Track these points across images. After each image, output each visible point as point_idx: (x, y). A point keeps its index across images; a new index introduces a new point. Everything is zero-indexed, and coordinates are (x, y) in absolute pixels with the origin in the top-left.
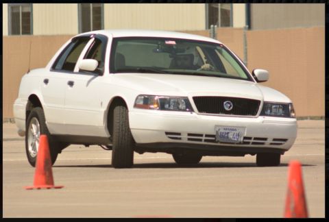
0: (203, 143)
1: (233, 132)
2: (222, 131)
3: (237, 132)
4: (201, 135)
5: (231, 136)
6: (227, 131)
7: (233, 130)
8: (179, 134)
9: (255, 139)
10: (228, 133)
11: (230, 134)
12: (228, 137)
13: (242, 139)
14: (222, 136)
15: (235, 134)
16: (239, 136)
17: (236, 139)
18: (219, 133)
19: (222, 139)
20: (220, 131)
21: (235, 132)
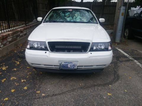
0: (54, 68)
1: (70, 64)
2: (63, 63)
3: (73, 64)
4: (52, 66)
6: (67, 64)
7: (70, 63)
9: (85, 66)
10: (67, 65)
11: (69, 65)
12: (67, 67)
13: (76, 68)
15: (72, 65)
16: (74, 66)
17: (72, 68)
18: (62, 65)
19: (64, 68)
20: (62, 64)
21: (72, 64)
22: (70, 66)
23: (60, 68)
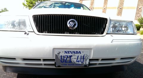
0: (43, 67)
1: (77, 55)
2: (63, 54)
3: (82, 55)
4: (40, 60)
5: (74, 59)
6: (70, 54)
7: (77, 52)
8: (15, 59)
9: (103, 60)
10: (71, 56)
12: (70, 61)
13: (87, 63)
14: (63, 60)
15: (80, 57)
16: (83, 59)
17: (80, 63)
18: (60, 58)
19: (64, 63)
20: (60, 55)
21: (79, 55)
22: (75, 60)
23: (55, 65)
